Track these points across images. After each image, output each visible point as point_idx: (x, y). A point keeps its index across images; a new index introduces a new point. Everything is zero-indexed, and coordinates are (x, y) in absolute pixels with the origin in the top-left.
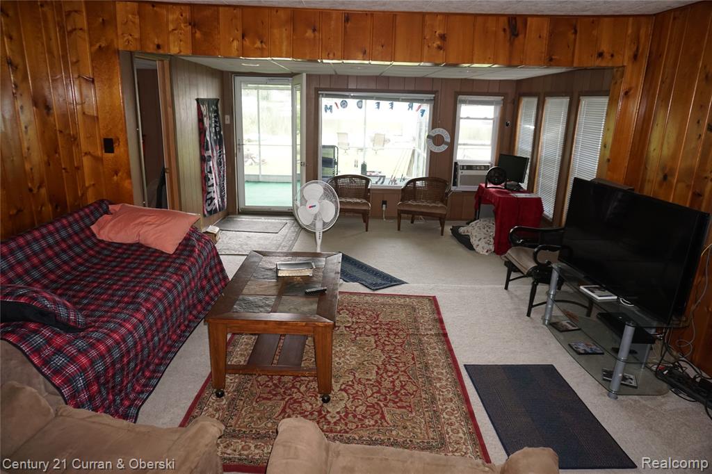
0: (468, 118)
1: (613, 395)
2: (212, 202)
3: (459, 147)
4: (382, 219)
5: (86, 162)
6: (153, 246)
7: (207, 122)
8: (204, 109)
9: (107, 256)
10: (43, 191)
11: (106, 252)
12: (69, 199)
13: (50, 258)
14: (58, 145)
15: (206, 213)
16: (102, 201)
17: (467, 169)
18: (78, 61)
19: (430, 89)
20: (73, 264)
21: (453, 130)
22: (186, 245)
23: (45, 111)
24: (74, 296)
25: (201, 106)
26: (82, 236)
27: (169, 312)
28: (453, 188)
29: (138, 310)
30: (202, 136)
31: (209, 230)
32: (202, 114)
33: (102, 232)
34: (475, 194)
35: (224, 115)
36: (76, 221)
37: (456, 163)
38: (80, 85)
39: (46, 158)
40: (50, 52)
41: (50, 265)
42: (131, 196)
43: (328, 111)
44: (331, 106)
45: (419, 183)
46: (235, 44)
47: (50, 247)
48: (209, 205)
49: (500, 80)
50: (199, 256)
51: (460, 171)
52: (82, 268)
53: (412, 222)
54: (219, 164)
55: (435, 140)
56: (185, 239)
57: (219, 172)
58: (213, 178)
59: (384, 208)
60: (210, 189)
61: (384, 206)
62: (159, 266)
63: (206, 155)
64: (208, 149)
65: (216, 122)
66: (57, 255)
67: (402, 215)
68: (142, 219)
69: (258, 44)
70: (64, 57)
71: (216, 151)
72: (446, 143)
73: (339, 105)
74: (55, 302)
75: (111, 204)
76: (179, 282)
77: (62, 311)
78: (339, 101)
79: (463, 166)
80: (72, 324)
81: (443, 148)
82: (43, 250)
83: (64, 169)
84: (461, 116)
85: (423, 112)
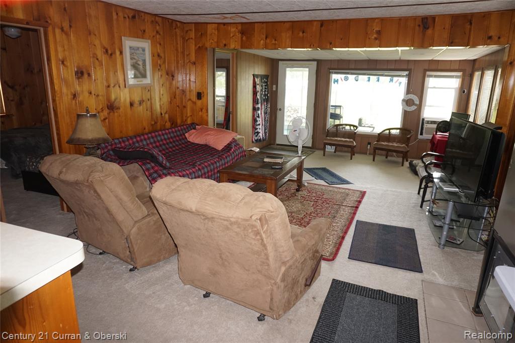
0: (434, 88)
1: (442, 246)
2: (258, 134)
3: (426, 108)
4: (367, 154)
5: (189, 104)
6: (212, 146)
7: (258, 88)
8: (258, 81)
9: (190, 148)
10: (167, 116)
11: (190, 146)
12: (179, 121)
13: (164, 144)
14: (176, 94)
15: (254, 140)
16: (194, 123)
17: (431, 123)
18: (189, 54)
19: (406, 68)
20: (174, 149)
21: (421, 95)
22: (228, 147)
23: (171, 78)
24: (170, 160)
25: (256, 79)
26: (181, 138)
27: (210, 174)
28: (420, 137)
29: (194, 168)
30: (255, 95)
31: (252, 149)
32: (255, 83)
33: (190, 137)
34: (429, 141)
35: (272, 84)
36: (179, 131)
37: (423, 119)
38: (190, 67)
39: (169, 100)
40: (177, 50)
41: (164, 147)
42: (207, 122)
43: (336, 83)
44: (338, 80)
45: (393, 132)
46: (262, 42)
47: (165, 139)
48: (256, 136)
49: (460, 61)
50: (233, 153)
51: (425, 125)
52: (177, 151)
53: (387, 158)
54: (265, 113)
55: (407, 102)
56: (228, 144)
57: (265, 118)
58: (260, 121)
59: (369, 147)
60: (258, 127)
61: (369, 146)
62: (211, 154)
63: (256, 107)
64: (258, 104)
65: (265, 88)
66: (167, 144)
67: (377, 151)
68: (209, 132)
69: (274, 42)
70: (183, 53)
71: (264, 105)
72: (416, 105)
73: (343, 79)
74: (158, 154)
75: (198, 125)
76: (219, 162)
77: (161, 159)
78: (343, 76)
79: (428, 121)
80: (164, 165)
81: (413, 108)
82: (162, 140)
83: (178, 106)
84: (429, 86)
85: (400, 83)
